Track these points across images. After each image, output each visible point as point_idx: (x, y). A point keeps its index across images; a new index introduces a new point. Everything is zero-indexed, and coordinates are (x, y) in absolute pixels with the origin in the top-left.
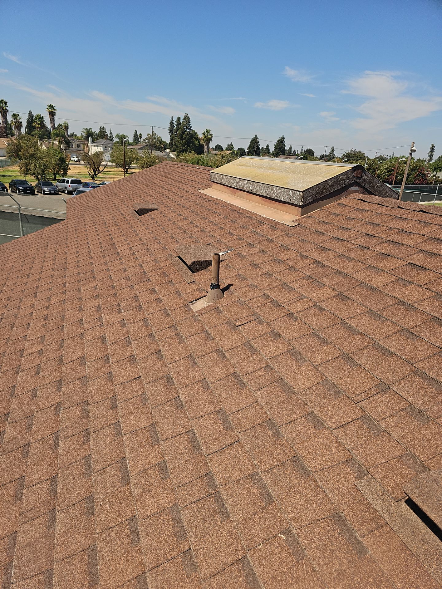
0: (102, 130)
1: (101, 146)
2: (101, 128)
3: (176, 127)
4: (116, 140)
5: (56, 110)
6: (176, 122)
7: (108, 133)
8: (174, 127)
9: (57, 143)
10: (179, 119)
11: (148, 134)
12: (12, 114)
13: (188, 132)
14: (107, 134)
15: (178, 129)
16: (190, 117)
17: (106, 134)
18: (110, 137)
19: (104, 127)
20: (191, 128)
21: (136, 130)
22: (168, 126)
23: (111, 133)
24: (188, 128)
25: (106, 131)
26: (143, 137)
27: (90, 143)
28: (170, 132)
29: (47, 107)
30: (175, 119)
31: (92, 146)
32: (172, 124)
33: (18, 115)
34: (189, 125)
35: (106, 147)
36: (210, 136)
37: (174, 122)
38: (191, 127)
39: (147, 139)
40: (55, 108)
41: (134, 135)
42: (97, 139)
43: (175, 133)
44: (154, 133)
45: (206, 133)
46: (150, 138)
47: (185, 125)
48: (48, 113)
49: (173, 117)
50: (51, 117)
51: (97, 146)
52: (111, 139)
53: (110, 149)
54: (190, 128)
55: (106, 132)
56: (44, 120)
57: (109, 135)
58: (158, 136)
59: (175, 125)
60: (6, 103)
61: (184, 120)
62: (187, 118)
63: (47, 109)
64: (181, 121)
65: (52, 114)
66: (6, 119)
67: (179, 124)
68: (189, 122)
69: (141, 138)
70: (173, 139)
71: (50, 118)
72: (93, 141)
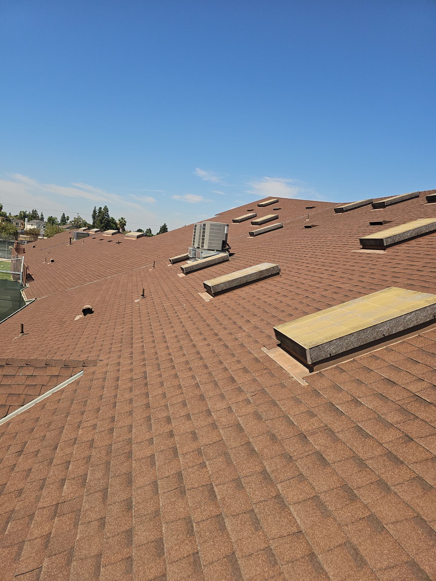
0: (35, 212)
1: (35, 225)
2: (33, 210)
3: (98, 214)
4: (46, 220)
8: (97, 214)
10: (100, 208)
11: (75, 218)
13: (107, 218)
14: (39, 216)
15: (99, 216)
16: (108, 208)
17: (37, 215)
18: (41, 218)
19: (36, 210)
21: (64, 213)
22: (92, 212)
23: (42, 215)
24: (106, 216)
25: (38, 213)
26: (70, 220)
27: (26, 222)
28: (93, 218)
30: (97, 209)
31: (27, 224)
32: (95, 211)
34: (108, 214)
35: (39, 226)
36: (124, 222)
37: (96, 210)
38: (109, 215)
39: (73, 221)
41: (62, 217)
42: (32, 220)
43: (97, 218)
44: (80, 217)
45: (121, 220)
46: (76, 221)
47: (104, 213)
49: (96, 207)
51: (32, 225)
52: (42, 219)
53: (42, 227)
54: (108, 216)
55: (38, 214)
57: (40, 217)
58: (83, 220)
59: (97, 212)
61: (104, 209)
62: (106, 209)
64: (102, 210)
67: (100, 212)
68: (108, 212)
69: (68, 219)
70: (95, 223)
72: (29, 221)
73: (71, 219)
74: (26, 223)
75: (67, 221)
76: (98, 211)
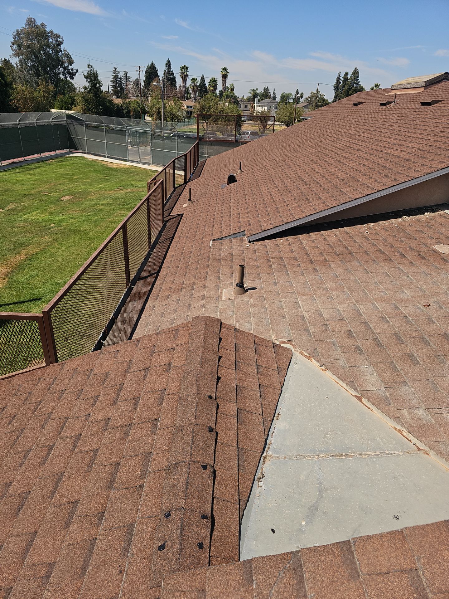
0: (266, 90)
1: (266, 106)
2: (265, 88)
3: (342, 83)
5: (229, 73)
6: (343, 77)
7: (272, 93)
8: (341, 83)
9: (227, 104)
10: (347, 74)
11: (312, 93)
12: (192, 78)
13: (355, 87)
14: (270, 95)
15: (344, 86)
16: (359, 71)
18: (273, 97)
19: (268, 88)
20: (359, 84)
21: (298, 89)
22: (334, 82)
23: (274, 93)
25: (270, 91)
26: (305, 97)
27: (256, 103)
28: (335, 89)
29: (222, 70)
30: (342, 75)
31: (257, 106)
32: (338, 80)
33: (197, 79)
34: (358, 80)
35: (270, 107)
37: (341, 78)
38: (359, 82)
39: (309, 98)
40: (228, 71)
42: (262, 100)
43: (340, 89)
44: (318, 91)
45: (375, 88)
46: (313, 97)
47: (353, 80)
48: (221, 75)
49: (340, 73)
50: (224, 79)
51: (262, 106)
53: (274, 108)
54: (357, 84)
55: (270, 93)
56: (217, 83)
57: (272, 96)
58: (322, 94)
59: (341, 81)
60: (187, 68)
61: (352, 75)
62: (356, 73)
63: (221, 72)
64: (349, 76)
65: (225, 77)
66: (186, 84)
67: (346, 79)
68: (358, 77)
69: (302, 97)
70: (337, 97)
71: (223, 81)
72: (259, 101)
73: (307, 95)
74: (255, 105)
75: (300, 99)
76: (342, 79)
